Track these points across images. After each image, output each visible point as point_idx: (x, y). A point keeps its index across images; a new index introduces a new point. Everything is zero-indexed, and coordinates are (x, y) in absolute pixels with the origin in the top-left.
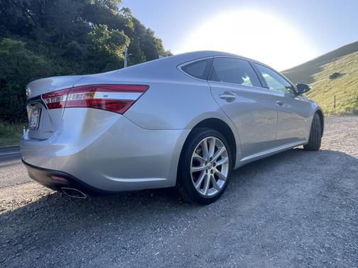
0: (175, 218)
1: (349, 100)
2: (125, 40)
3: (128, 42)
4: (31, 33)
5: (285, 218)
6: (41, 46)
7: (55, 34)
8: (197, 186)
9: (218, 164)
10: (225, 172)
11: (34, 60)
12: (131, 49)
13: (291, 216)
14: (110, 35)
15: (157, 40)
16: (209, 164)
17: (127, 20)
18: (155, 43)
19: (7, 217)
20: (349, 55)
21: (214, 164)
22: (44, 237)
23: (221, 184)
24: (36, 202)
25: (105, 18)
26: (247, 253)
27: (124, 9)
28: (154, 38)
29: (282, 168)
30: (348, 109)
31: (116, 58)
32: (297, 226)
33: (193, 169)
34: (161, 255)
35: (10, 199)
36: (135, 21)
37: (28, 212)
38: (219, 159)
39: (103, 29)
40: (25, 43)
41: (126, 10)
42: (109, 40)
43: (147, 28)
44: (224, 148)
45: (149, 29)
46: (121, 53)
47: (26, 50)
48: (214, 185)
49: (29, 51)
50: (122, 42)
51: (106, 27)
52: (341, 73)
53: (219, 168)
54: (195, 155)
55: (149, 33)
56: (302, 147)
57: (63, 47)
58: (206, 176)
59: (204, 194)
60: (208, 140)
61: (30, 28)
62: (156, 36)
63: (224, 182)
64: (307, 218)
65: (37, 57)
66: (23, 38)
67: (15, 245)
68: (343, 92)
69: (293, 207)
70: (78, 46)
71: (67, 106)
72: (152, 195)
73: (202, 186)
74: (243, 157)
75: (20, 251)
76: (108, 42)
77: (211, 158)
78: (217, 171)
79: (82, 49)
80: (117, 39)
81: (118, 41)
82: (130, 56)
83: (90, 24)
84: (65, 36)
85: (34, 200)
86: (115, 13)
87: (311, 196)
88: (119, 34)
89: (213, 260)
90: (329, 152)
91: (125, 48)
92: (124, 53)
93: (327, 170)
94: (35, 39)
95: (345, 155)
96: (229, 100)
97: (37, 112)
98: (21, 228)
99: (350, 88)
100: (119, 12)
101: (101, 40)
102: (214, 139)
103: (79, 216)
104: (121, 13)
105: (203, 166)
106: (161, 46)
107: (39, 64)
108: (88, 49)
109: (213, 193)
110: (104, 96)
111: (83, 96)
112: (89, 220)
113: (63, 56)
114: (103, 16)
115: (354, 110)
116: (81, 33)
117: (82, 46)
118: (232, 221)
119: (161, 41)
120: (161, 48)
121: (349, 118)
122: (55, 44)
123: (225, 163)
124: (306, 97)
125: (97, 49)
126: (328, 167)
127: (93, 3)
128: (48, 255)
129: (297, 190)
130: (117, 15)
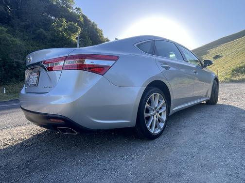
0: (134, 148)
1: (227, 73)
2: (78, 29)
3: (80, 31)
4: (10, 22)
5: (210, 147)
6: (17, 31)
7: (27, 24)
8: (148, 127)
9: (160, 112)
10: (164, 117)
11: (13, 41)
12: (82, 36)
13: (214, 146)
14: (67, 26)
15: (99, 30)
16: (155, 112)
17: (79, 16)
18: (97, 32)
19: (11, 150)
20: (224, 44)
21: (158, 112)
22: (43, 163)
23: (162, 125)
24: (29, 139)
25: (63, 14)
26: (193, 170)
27: (76, 8)
28: (97, 29)
29: (196, 116)
30: (227, 79)
31: (71, 41)
32: (220, 153)
33: (146, 115)
34: (133, 173)
35: (9, 137)
36: (84, 16)
37: (25, 146)
38: (161, 108)
39: (63, 22)
40: (6, 29)
41: (78, 9)
42: (66, 29)
43: (92, 22)
44: (163, 101)
45: (94, 23)
46: (74, 38)
47: (7, 34)
48: (158, 126)
49: (9, 35)
50: (76, 31)
51: (64, 20)
52: (220, 55)
53: (160, 114)
54: (147, 105)
55: (93, 25)
56: (205, 102)
57: (33, 33)
58: (153, 120)
59: (152, 132)
60: (155, 95)
61: (9, 18)
62: (98, 27)
63: (163, 124)
64: (225, 147)
65: (14, 39)
66: (4, 25)
67: (23, 169)
68: (222, 68)
69: (213, 140)
70: (44, 32)
71: (64, 69)
72: (113, 133)
73: (151, 127)
74: (174, 108)
75: (29, 173)
76: (65, 30)
77: (156, 108)
78: (159, 116)
79: (46, 34)
80: (72, 29)
81: (73, 30)
82: (81, 41)
83: (53, 18)
84: (35, 25)
85: (28, 138)
86: (71, 11)
87: (222, 133)
88: (73, 25)
89: (171, 175)
90: (223, 105)
91: (77, 35)
92: (77, 38)
93: (226, 117)
94: (13, 27)
95: (235, 107)
96: (167, 68)
97: (36, 74)
98: (24, 157)
99: (226, 65)
100: (73, 10)
101: (61, 29)
102: (158, 94)
103: (65, 148)
104: (75, 11)
105: (152, 113)
106: (102, 34)
107: (16, 44)
108: (51, 35)
109: (158, 131)
110: (91, 63)
111: (76, 62)
112: (73, 151)
113: (33, 39)
114: (62, 12)
115: (230, 79)
116: (47, 24)
117: (47, 33)
118: (175, 150)
119: (102, 31)
120: (101, 36)
121: (228, 85)
122: (28, 31)
123: (164, 111)
124: (209, 69)
125: (58, 35)
126: (226, 115)
127: (55, 3)
128: (50, 176)
129: (212, 129)
130: (72, 12)
